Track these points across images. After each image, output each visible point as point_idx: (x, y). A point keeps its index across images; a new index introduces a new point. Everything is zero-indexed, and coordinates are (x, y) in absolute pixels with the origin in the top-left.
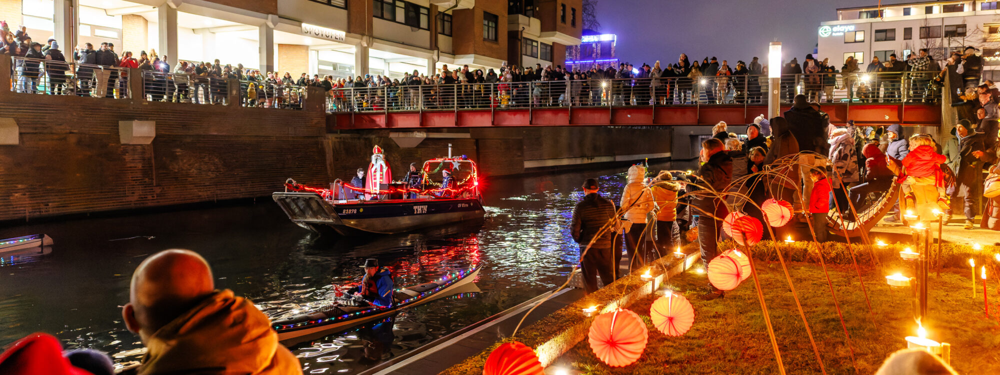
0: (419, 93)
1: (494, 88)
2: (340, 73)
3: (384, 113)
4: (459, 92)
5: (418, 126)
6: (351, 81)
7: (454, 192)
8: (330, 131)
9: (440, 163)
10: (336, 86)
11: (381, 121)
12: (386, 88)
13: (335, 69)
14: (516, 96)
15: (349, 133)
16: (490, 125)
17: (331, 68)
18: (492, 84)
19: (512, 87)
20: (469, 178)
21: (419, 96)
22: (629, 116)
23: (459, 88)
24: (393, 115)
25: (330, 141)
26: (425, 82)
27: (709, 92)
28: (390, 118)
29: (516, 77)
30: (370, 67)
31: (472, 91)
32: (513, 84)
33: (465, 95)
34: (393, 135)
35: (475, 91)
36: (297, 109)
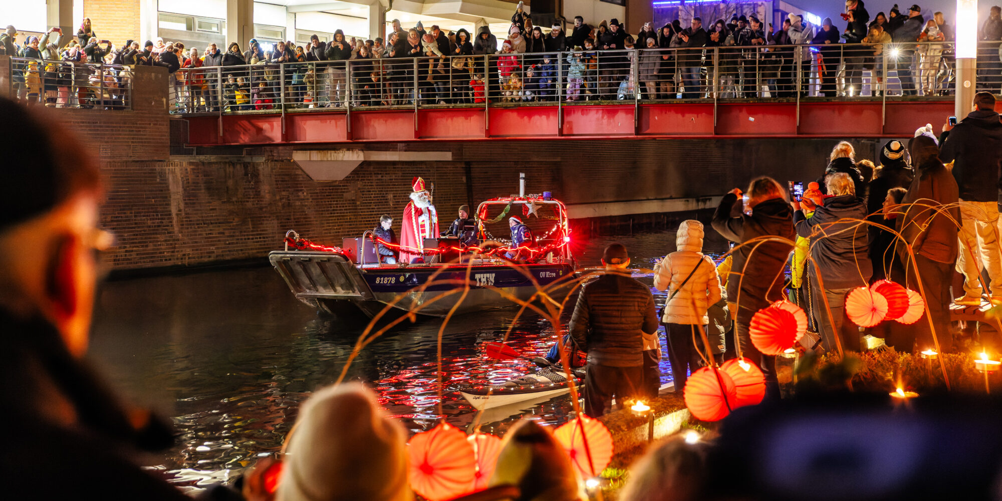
0: (344, 75)
1: (490, 64)
2: (199, 35)
3: (278, 115)
4: (423, 72)
5: (343, 138)
6: (217, 53)
7: (534, 252)
8: (177, 148)
9: (506, 205)
10: (189, 63)
11: (275, 131)
12: (282, 65)
13: (189, 28)
14: (533, 81)
15: (212, 154)
16: (482, 136)
17: (182, 27)
18: (486, 56)
19: (525, 62)
20: (554, 230)
21: (345, 81)
22: (751, 119)
23: (423, 65)
24: (297, 118)
25: (178, 169)
26: (358, 53)
27: (905, 72)
28: (290, 122)
29: (534, 44)
30: (255, 21)
31: (447, 71)
32: (526, 57)
33: (434, 78)
34: (299, 157)
35: (455, 71)
36: (115, 108)
